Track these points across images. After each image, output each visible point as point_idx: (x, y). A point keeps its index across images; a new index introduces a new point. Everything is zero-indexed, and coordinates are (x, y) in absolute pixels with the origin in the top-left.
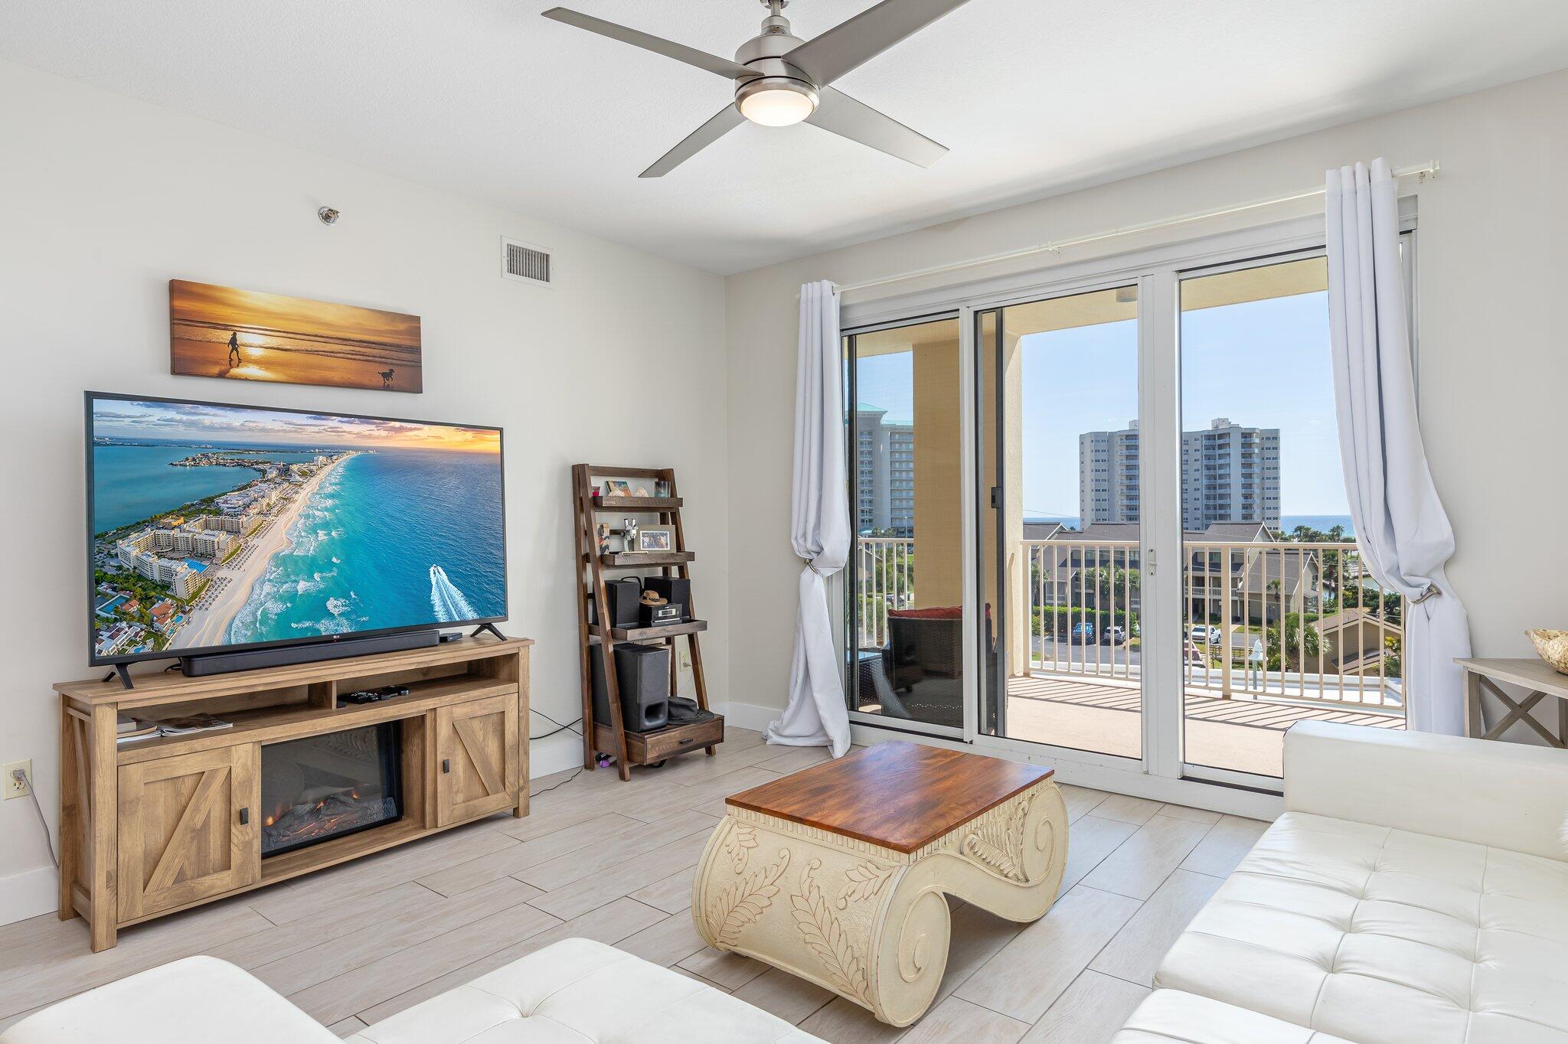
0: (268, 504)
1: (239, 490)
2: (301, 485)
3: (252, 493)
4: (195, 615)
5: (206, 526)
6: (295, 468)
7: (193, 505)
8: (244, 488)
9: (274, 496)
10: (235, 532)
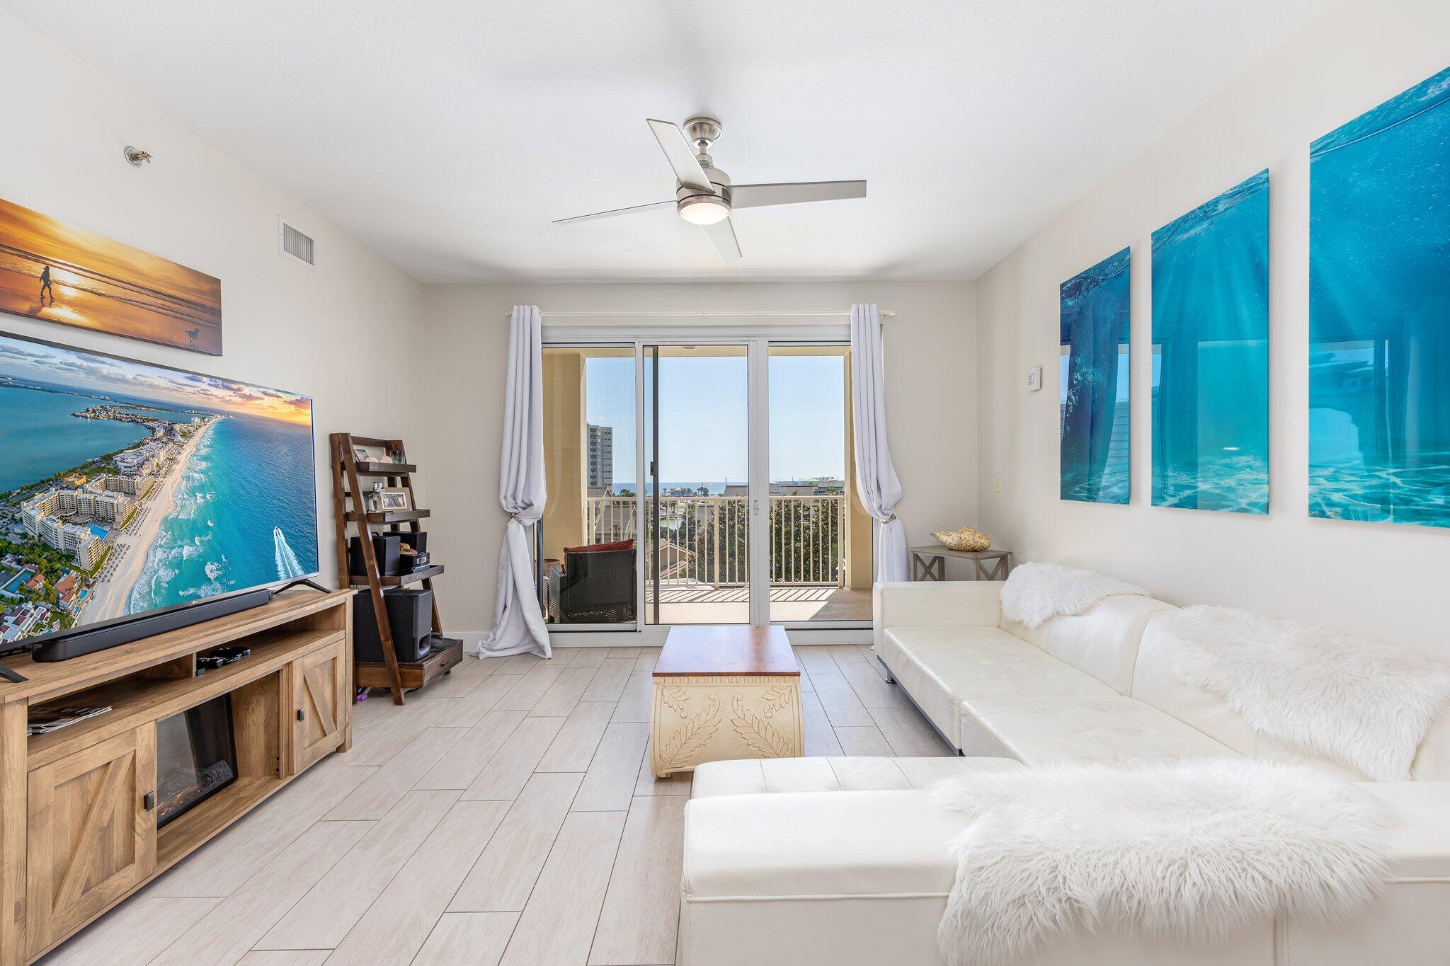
0: (158, 464)
1: (134, 448)
2: (182, 446)
3: (145, 451)
4: (98, 588)
5: (106, 487)
6: (177, 427)
7: (94, 462)
8: (137, 446)
9: (162, 456)
10: (131, 493)
